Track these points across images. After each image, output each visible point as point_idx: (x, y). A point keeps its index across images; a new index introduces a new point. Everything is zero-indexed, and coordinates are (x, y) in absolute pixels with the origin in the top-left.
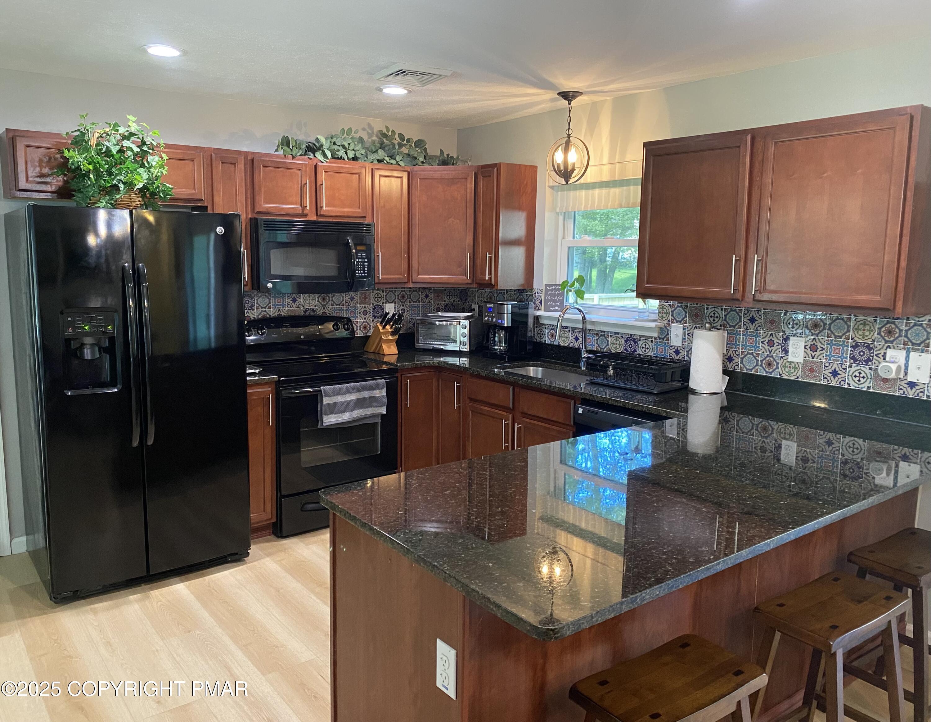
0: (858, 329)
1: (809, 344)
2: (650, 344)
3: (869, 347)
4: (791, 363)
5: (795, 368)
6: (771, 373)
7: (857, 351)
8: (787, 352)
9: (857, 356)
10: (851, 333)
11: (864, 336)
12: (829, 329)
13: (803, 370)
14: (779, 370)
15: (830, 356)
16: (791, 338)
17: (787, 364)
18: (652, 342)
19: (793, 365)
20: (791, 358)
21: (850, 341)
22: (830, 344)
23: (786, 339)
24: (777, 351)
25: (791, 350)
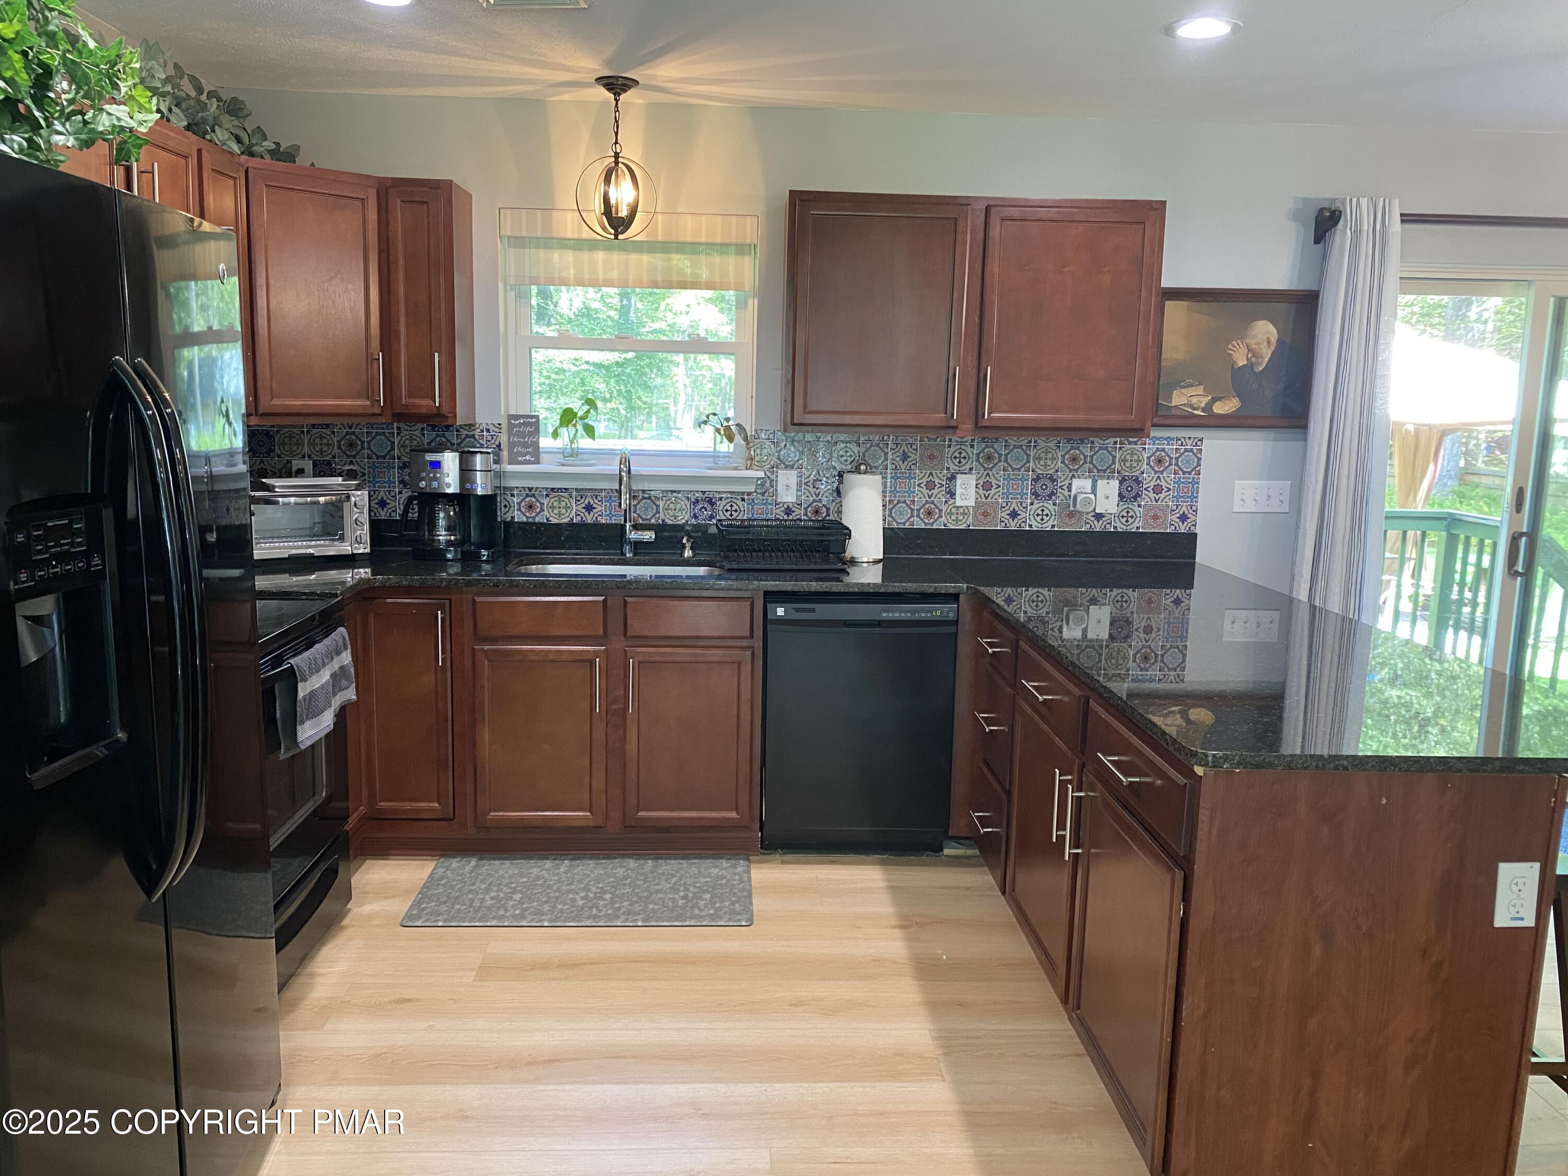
0: (1039, 459)
1: (981, 481)
2: (740, 503)
3: (1052, 479)
4: (958, 507)
5: (964, 514)
6: (932, 524)
7: (1039, 484)
8: (952, 494)
9: (1039, 491)
10: (1032, 464)
11: (1046, 466)
12: (1006, 461)
13: (975, 515)
14: (943, 519)
15: (1007, 494)
16: (958, 476)
17: (954, 510)
18: (743, 500)
19: (961, 510)
20: (959, 503)
21: (1031, 473)
22: (1008, 479)
23: (952, 478)
24: (939, 495)
25: (959, 491)
